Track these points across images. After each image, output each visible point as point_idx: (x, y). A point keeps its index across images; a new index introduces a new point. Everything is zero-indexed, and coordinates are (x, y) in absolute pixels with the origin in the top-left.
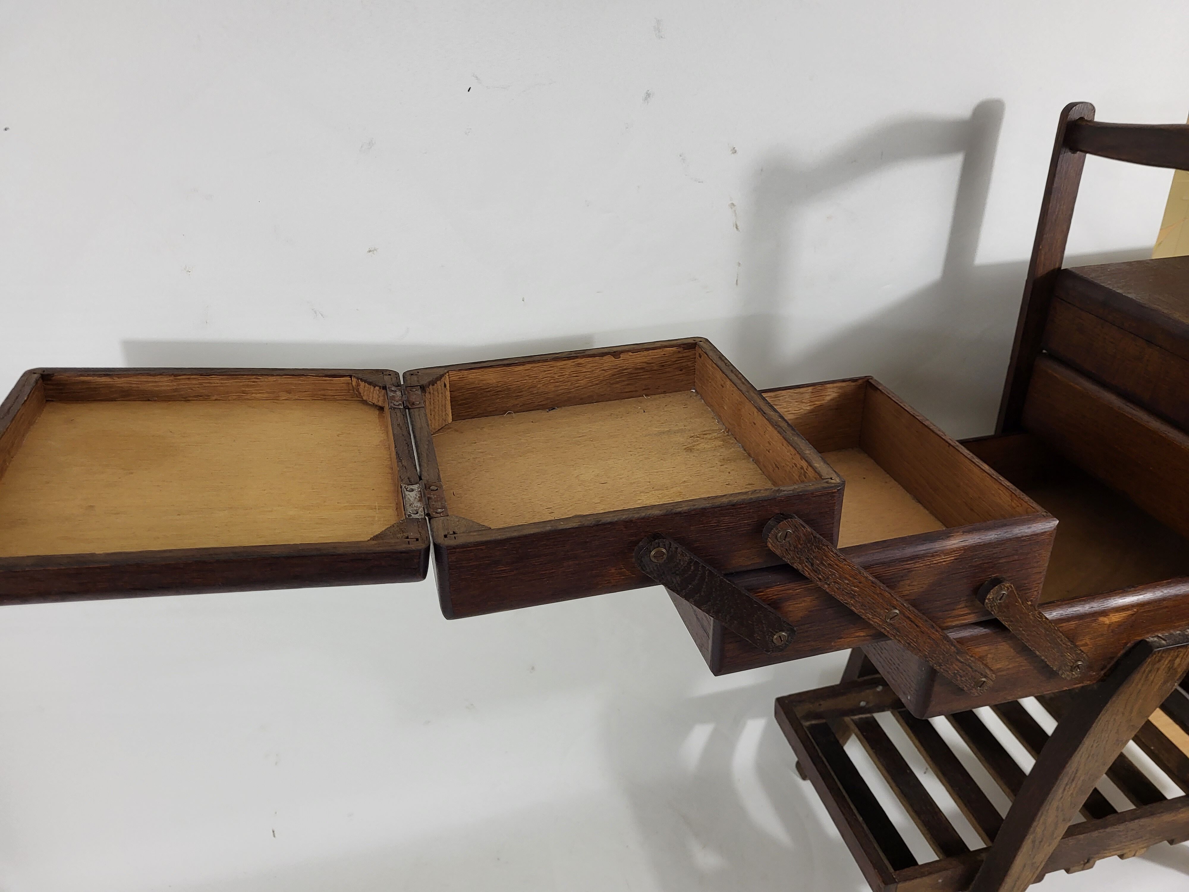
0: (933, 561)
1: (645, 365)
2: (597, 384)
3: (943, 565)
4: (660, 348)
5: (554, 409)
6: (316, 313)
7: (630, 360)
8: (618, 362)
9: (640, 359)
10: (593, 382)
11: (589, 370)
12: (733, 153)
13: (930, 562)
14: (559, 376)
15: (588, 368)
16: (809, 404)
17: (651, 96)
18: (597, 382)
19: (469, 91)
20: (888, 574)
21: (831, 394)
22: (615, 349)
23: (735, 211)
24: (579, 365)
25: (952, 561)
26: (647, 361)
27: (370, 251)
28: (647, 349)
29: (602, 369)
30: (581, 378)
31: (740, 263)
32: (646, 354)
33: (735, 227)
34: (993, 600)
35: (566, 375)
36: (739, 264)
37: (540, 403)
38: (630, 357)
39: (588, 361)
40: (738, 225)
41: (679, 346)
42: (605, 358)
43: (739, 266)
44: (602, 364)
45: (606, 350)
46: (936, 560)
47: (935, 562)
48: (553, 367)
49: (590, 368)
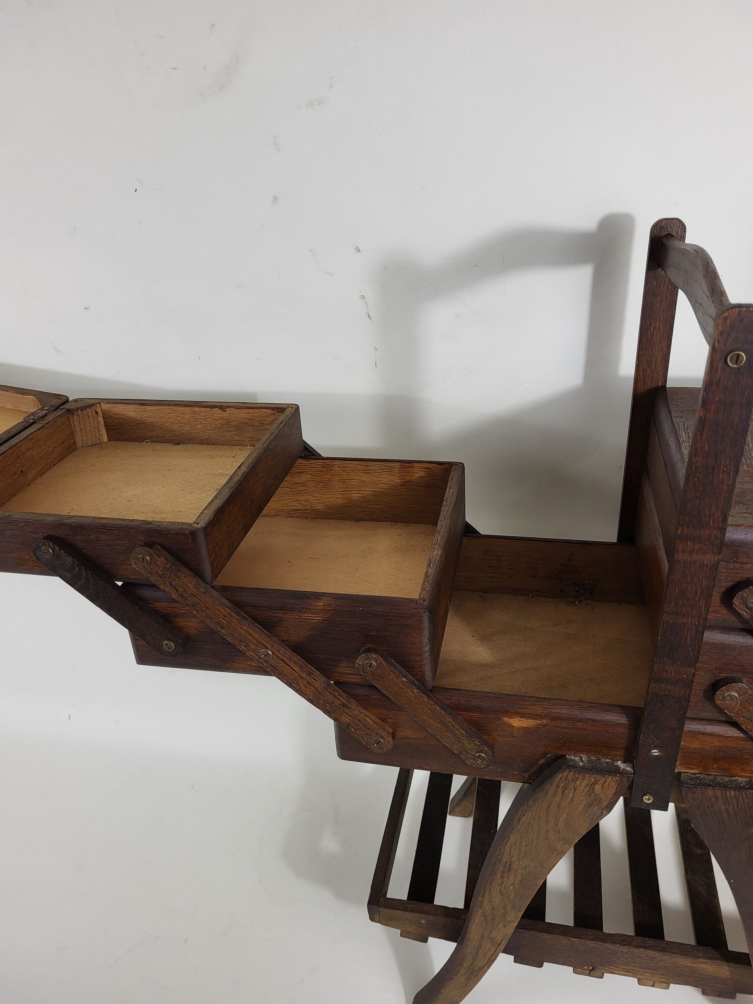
0: (302, 616)
1: (247, 421)
2: (211, 430)
3: (313, 622)
4: (257, 408)
5: (179, 444)
6: (56, 350)
7: (234, 414)
8: (224, 414)
9: (242, 414)
10: (207, 427)
11: (203, 418)
12: (358, 252)
13: (299, 616)
14: (180, 419)
15: (202, 416)
16: (398, 478)
17: (278, 199)
18: (211, 428)
19: (136, 191)
20: (262, 617)
21: (418, 474)
22: (223, 404)
23: (366, 302)
24: (194, 412)
25: (321, 621)
26: (249, 418)
27: (85, 309)
28: (248, 408)
29: (213, 418)
30: (197, 423)
31: (377, 347)
32: (247, 411)
33: (367, 316)
34: (364, 667)
35: (185, 418)
36: (376, 349)
37: (170, 438)
38: (234, 412)
39: (201, 410)
40: (370, 314)
41: (273, 409)
42: (214, 409)
43: (376, 351)
44: (213, 414)
45: (216, 404)
46: (304, 616)
47: (303, 617)
48: (175, 411)
49: (204, 416)
